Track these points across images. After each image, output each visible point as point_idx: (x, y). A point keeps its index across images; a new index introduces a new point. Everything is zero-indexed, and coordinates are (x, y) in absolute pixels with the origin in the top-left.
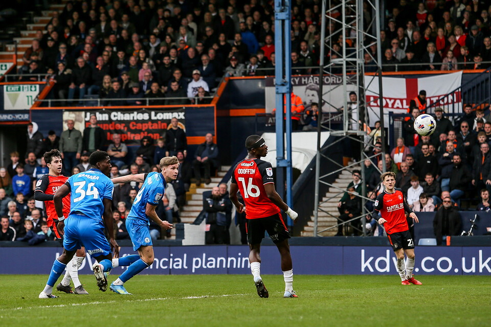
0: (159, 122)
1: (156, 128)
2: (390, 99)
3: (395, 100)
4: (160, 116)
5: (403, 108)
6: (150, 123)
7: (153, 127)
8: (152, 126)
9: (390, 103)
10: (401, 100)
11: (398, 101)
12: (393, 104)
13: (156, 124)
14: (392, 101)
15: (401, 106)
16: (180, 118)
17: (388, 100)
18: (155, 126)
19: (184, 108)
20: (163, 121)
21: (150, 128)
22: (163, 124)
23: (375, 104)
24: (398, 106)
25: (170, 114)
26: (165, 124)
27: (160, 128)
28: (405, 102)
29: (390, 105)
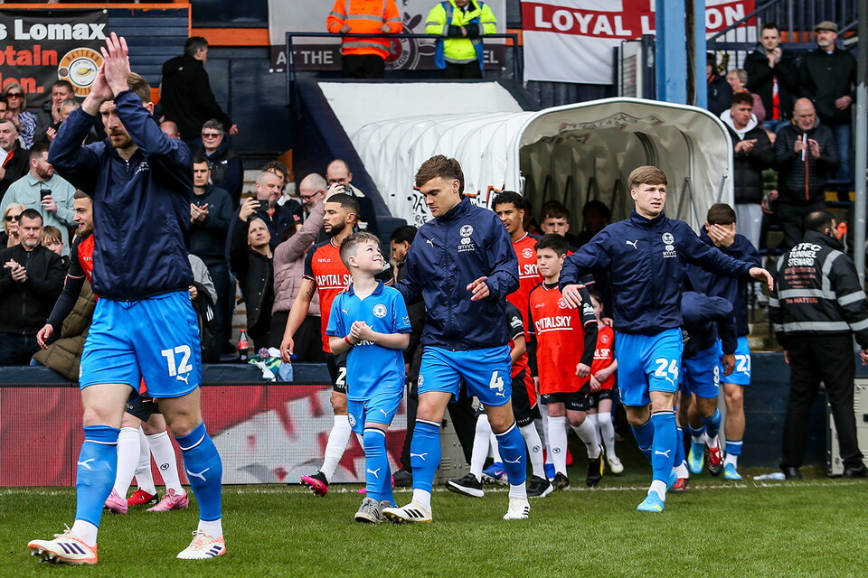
0: (37, 48)
1: (29, 63)
2: (584, 13)
3: (596, 14)
4: (39, 32)
5: (615, 36)
6: (10, 51)
7: (19, 61)
8: (15, 58)
9: (584, 22)
10: (610, 16)
11: (602, 19)
12: (591, 26)
13: (29, 55)
14: (589, 17)
15: (610, 32)
16: (92, 37)
17: (578, 15)
18: (25, 58)
19: (105, 11)
20: (46, 44)
21: (11, 62)
22: (46, 54)
23: (548, 25)
24: (603, 29)
25: (67, 27)
26: (54, 53)
27: (37, 62)
28: (618, 20)
29: (584, 29)
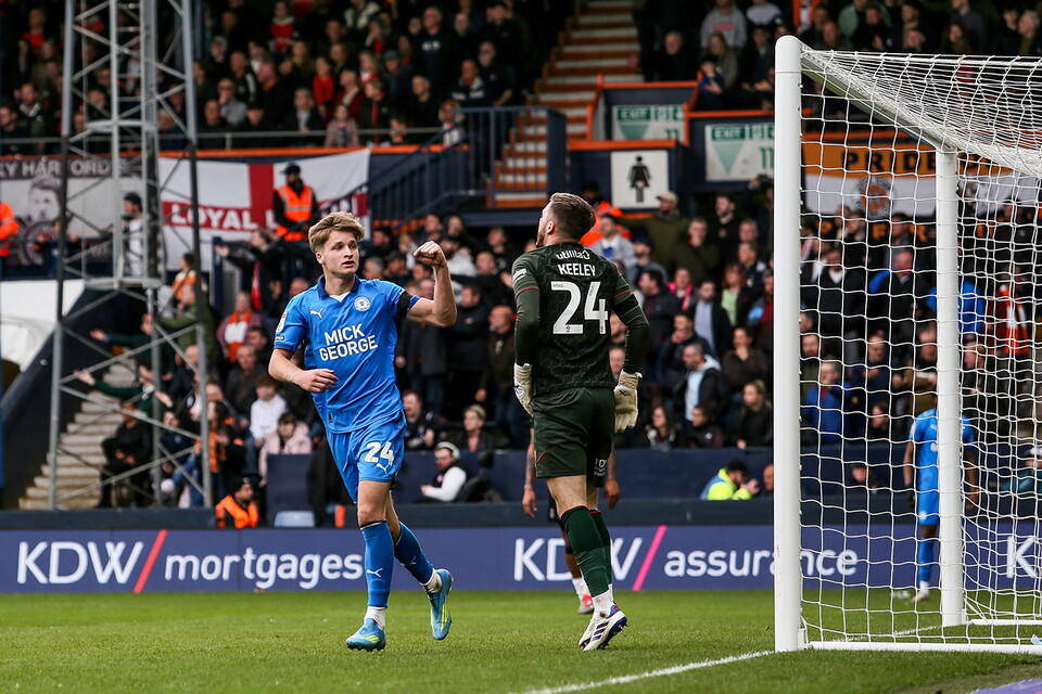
2: (216, 209)
3: (226, 211)
5: (242, 229)
9: (215, 218)
10: (240, 212)
11: (232, 215)
12: (222, 221)
14: (220, 214)
15: (237, 226)
17: (210, 212)
23: (183, 221)
24: (232, 224)
28: (246, 215)
29: (215, 223)
